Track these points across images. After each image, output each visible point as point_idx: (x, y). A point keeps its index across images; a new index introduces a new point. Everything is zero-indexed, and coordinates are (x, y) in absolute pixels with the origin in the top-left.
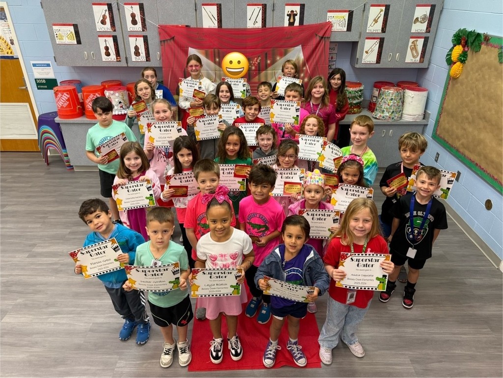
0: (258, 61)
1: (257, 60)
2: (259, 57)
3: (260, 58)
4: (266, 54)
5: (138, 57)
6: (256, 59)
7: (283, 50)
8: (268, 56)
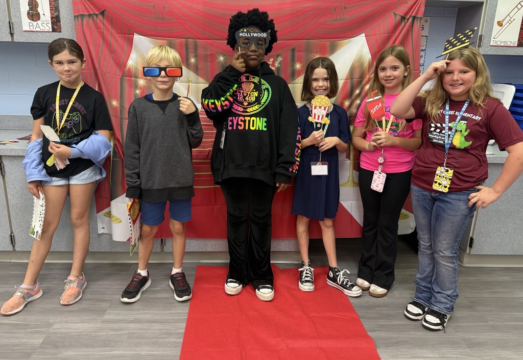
0: (277, 64)
1: (274, 62)
2: (278, 56)
3: (280, 59)
4: (293, 50)
5: (35, 23)
6: (272, 60)
7: (328, 42)
8: (296, 54)
